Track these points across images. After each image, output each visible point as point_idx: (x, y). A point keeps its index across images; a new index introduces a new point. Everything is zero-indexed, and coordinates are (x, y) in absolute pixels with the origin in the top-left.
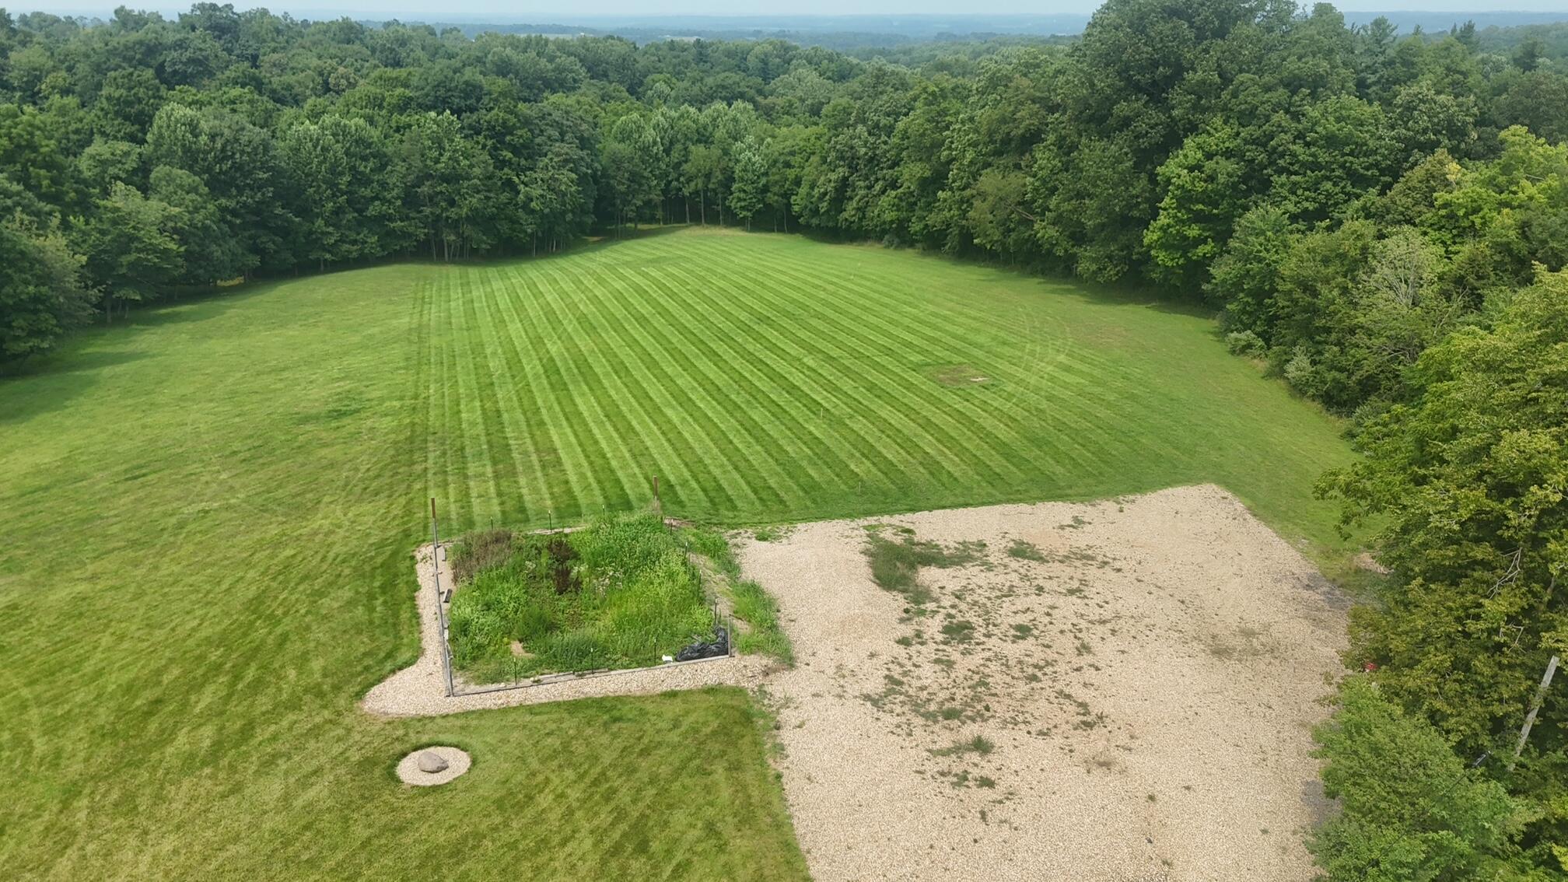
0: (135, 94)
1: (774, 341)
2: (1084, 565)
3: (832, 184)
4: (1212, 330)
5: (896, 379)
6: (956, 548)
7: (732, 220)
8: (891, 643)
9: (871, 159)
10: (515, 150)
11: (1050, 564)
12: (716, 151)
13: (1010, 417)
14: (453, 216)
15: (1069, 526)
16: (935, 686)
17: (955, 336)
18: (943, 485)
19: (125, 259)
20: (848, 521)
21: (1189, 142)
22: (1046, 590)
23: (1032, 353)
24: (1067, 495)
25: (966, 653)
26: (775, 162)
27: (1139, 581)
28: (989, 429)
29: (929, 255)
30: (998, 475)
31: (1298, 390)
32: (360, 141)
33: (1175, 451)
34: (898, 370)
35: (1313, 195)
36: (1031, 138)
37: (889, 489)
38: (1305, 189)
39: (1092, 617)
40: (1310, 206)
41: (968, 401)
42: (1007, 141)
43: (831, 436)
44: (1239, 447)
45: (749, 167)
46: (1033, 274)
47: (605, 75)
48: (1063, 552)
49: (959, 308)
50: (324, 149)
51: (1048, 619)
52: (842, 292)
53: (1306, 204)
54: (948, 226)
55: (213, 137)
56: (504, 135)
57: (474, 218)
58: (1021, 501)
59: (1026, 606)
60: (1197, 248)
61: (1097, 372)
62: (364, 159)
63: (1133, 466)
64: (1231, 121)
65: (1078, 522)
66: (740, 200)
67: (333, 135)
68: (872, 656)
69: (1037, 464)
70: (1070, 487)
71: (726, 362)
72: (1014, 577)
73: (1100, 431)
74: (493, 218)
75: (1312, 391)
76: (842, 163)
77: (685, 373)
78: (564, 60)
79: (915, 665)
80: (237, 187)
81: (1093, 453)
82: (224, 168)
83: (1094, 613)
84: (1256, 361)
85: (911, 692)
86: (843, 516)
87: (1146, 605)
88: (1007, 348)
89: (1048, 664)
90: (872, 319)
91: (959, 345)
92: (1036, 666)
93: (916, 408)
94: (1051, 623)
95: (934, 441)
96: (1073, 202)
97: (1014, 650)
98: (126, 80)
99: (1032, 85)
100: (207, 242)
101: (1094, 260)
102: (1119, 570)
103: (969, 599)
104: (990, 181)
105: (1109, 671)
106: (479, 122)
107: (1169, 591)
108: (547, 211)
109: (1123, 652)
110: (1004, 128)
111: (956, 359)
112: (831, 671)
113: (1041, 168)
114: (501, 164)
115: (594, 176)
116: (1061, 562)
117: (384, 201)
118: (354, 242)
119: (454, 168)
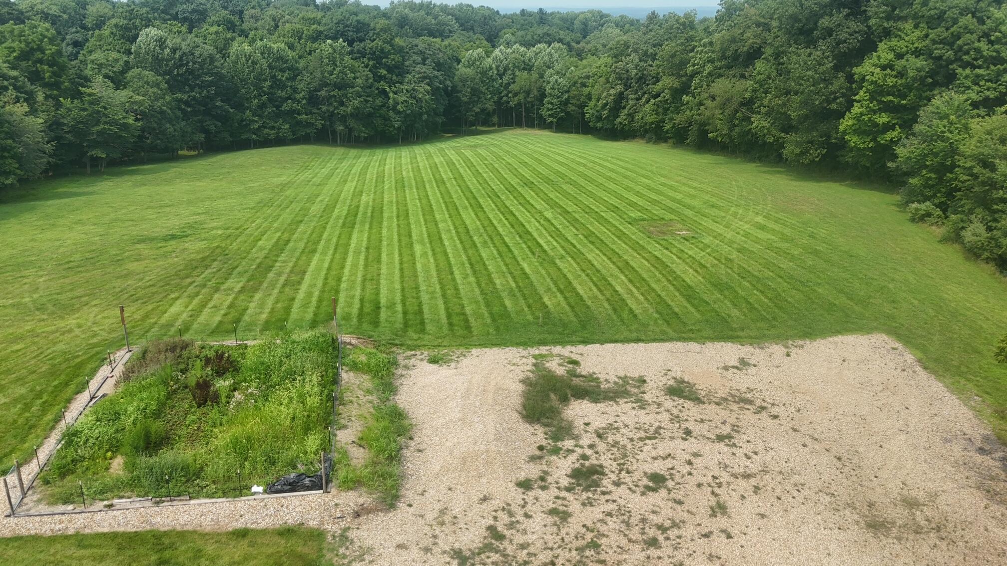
0: (133, 23)
1: (528, 199)
2: (740, 409)
3: (612, 98)
4: (894, 203)
5: (613, 229)
6: (615, 383)
7: (542, 124)
8: (510, 485)
9: (641, 78)
10: (390, 69)
11: (705, 406)
12: (535, 76)
13: (700, 264)
14: (342, 112)
15: (734, 367)
16: (539, 544)
17: (673, 200)
18: (622, 320)
19: (95, 129)
20: (520, 349)
21: (882, 46)
22: (694, 434)
23: (735, 215)
24: (738, 337)
25: (586, 504)
26: (575, 83)
27: (795, 430)
28: (679, 273)
29: (677, 147)
30: (676, 314)
31: (974, 253)
32: (280, 58)
33: (849, 302)
34: (616, 223)
35: (994, 85)
36: (755, 54)
37: (571, 322)
38: (987, 81)
39: (737, 470)
40: (992, 95)
41: (667, 249)
42: (736, 57)
43: (538, 272)
44: (914, 301)
45: (556, 86)
46: (752, 160)
47: (472, 29)
48: (721, 393)
49: (685, 181)
50: (254, 63)
51: (688, 468)
52: (597, 168)
53: (988, 93)
54: (690, 124)
55: (174, 50)
56: (382, 58)
57: (357, 115)
58: (691, 339)
59: (667, 452)
60: (885, 133)
61: (787, 231)
62: (282, 71)
63: (806, 313)
64: (921, 25)
65: (744, 363)
66: (548, 110)
67: (262, 54)
68: (485, 499)
69: (716, 306)
70: (742, 329)
71: (485, 212)
72: (665, 417)
73: (779, 280)
74: (370, 115)
75: (986, 254)
76: (619, 82)
77: (449, 220)
78: (442, 17)
79: (527, 516)
80: (190, 86)
81: (770, 299)
82: (181, 72)
83: (740, 464)
84: (933, 228)
85: (510, 550)
86: (518, 344)
87: (798, 459)
88: (714, 210)
89: (675, 525)
90: (612, 186)
91: (674, 206)
92: (661, 528)
93: (620, 252)
94: (690, 474)
95: (626, 281)
96: (783, 98)
97: (639, 504)
98: (128, 14)
99: (758, 13)
100: (163, 121)
101: (798, 144)
102: (776, 417)
103: (610, 440)
104: (720, 86)
105: (742, 540)
106: (364, 49)
107: (825, 443)
108: (409, 112)
109: (763, 516)
110: (733, 47)
111: (668, 216)
112: (430, 516)
113: (759, 73)
114: (379, 78)
115: (445, 89)
116: (718, 404)
117: (294, 100)
118: (273, 128)
119: (343, 79)
